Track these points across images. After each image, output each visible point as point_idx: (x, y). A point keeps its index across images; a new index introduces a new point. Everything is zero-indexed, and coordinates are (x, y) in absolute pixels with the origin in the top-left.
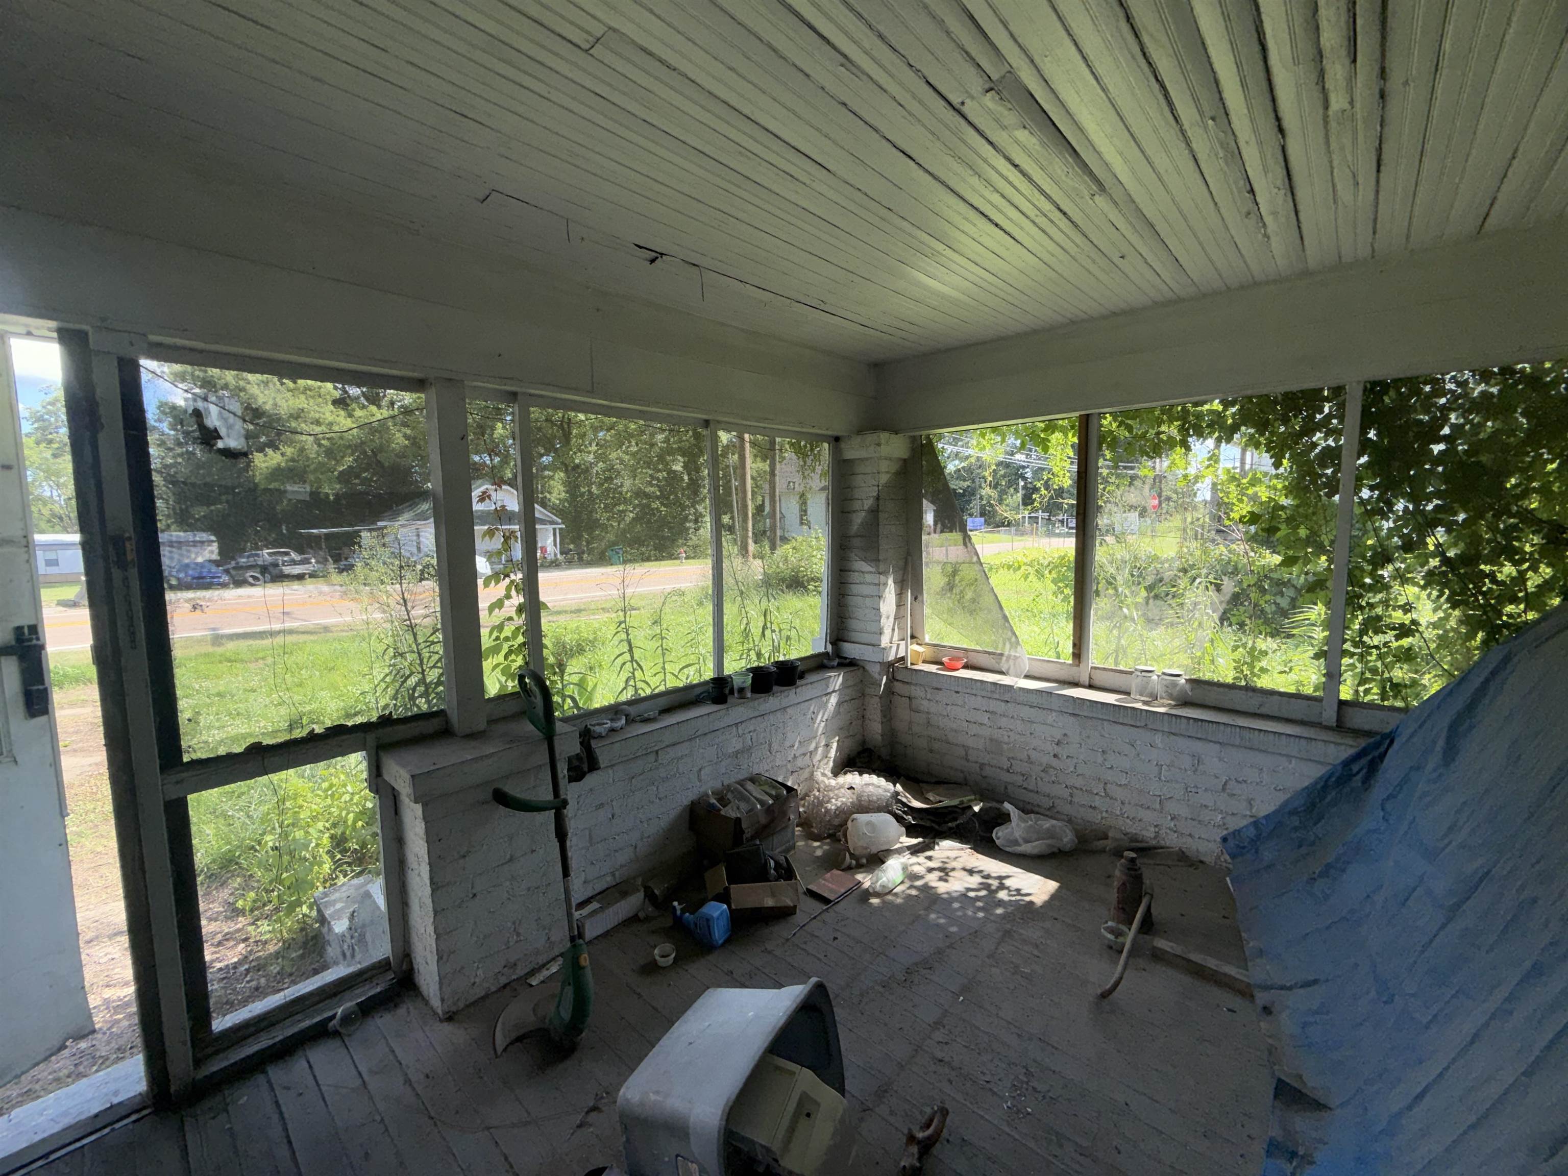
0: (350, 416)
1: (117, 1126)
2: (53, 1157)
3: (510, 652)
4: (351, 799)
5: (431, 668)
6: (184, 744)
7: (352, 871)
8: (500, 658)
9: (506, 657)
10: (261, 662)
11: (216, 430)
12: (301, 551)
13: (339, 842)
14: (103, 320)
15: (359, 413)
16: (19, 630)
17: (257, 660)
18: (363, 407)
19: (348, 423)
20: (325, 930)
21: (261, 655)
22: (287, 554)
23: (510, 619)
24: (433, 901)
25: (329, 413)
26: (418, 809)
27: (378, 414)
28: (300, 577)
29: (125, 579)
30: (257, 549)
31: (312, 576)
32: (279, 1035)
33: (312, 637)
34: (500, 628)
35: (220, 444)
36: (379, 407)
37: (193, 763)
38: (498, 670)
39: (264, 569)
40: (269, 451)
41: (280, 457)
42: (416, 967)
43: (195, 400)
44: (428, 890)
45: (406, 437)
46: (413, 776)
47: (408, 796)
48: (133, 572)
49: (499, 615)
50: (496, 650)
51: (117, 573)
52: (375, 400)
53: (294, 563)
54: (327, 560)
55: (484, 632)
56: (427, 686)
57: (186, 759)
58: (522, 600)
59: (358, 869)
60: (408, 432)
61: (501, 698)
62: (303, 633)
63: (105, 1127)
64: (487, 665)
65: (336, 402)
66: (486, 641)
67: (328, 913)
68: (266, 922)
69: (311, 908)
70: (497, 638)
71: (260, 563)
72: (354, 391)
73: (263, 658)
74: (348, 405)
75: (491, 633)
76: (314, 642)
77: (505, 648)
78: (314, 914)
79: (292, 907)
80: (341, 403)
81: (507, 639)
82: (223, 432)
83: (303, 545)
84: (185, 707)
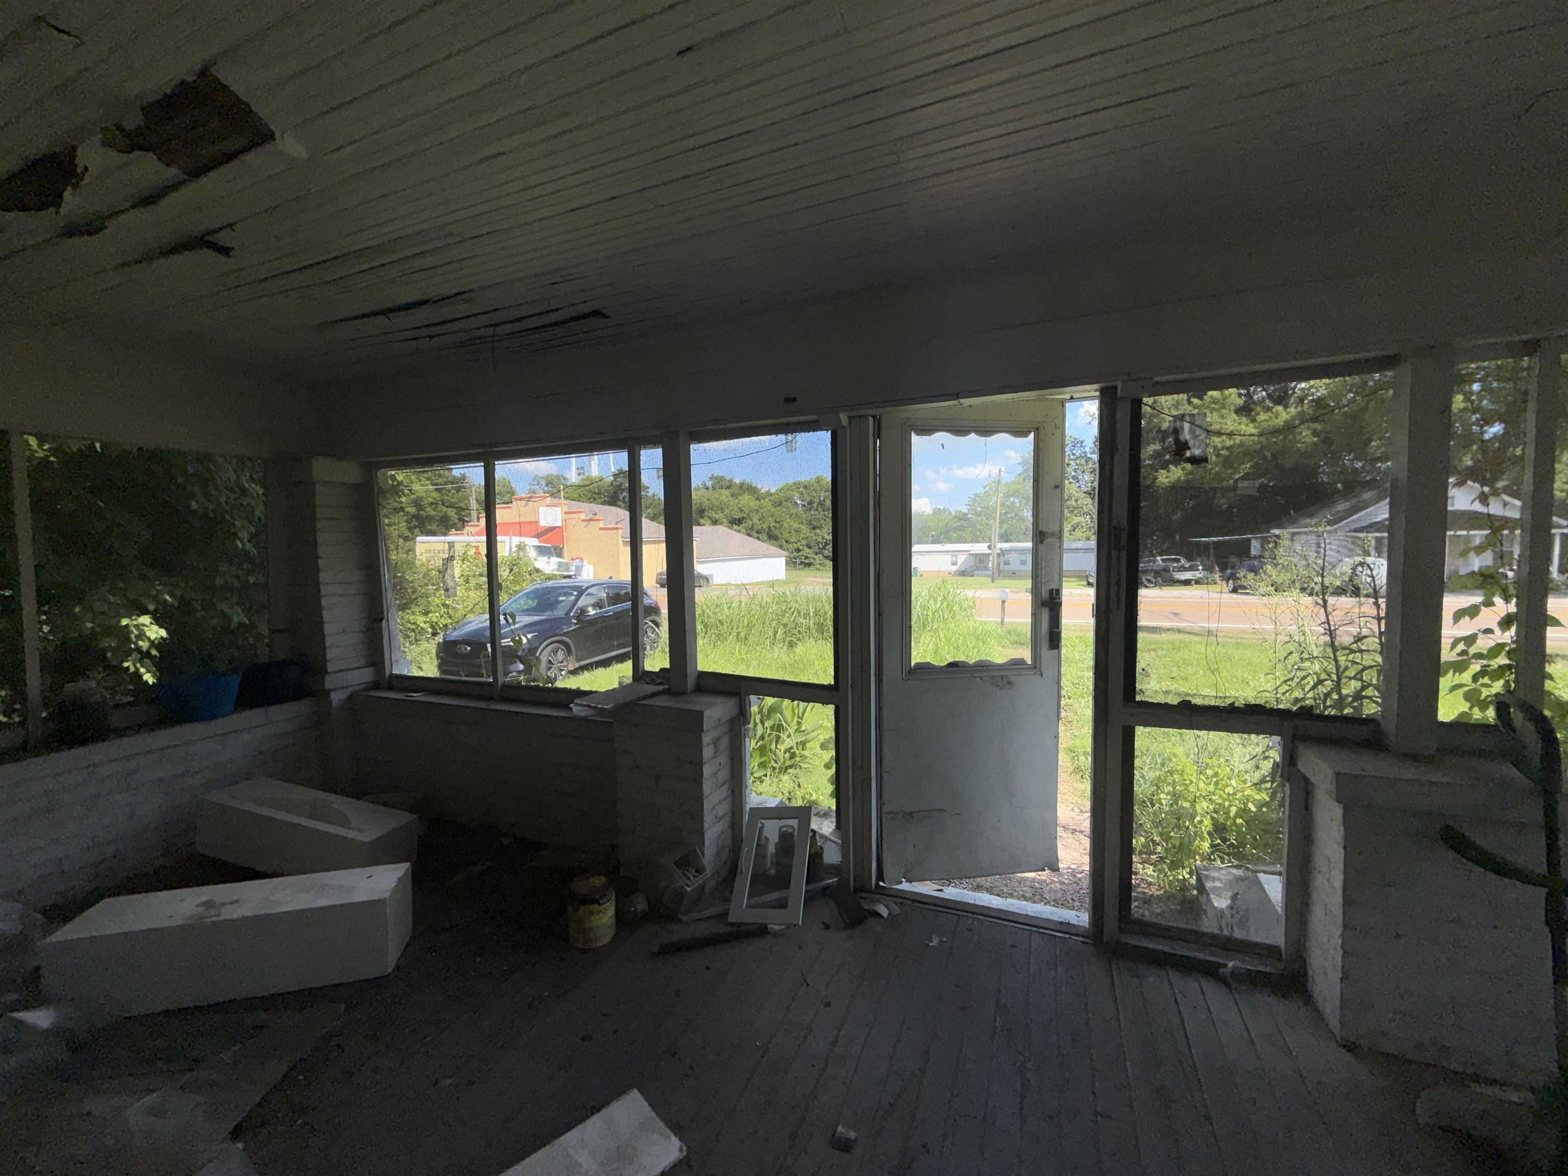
0: (1254, 420)
1: (1074, 937)
2: (1041, 930)
3: (1483, 673)
4: (1235, 794)
5: (1350, 678)
6: (1138, 686)
7: (1230, 861)
8: (1466, 677)
9: (1475, 678)
10: (1153, 653)
11: (1186, 443)
12: (1189, 558)
13: (1219, 829)
14: (1129, 374)
15: (1263, 416)
16: (1051, 590)
17: (1149, 651)
18: (1269, 409)
19: (1251, 429)
20: (1203, 899)
21: (1153, 647)
22: (1178, 561)
23: (1489, 631)
24: (1344, 915)
25: (1232, 422)
26: (1337, 811)
27: (1283, 415)
28: (1187, 583)
29: (1119, 558)
30: (1154, 556)
31: (1198, 582)
32: (1180, 950)
33: (1197, 638)
34: (1470, 640)
35: (1188, 454)
36: (1286, 407)
37: (1142, 703)
38: (1461, 691)
39: (1157, 573)
40: (1172, 467)
41: (1180, 471)
42: (1310, 973)
43: (1175, 421)
44: (1338, 899)
45: (1315, 433)
46: (1338, 774)
47: (1329, 793)
48: (1124, 554)
49: (1466, 627)
50: (1460, 667)
51: (1114, 554)
52: (1281, 399)
53: (1183, 569)
54: (1213, 567)
55: (1446, 643)
56: (1342, 698)
57: (1138, 698)
58: (1512, 608)
59: (1236, 863)
60: (1318, 426)
61: (1460, 726)
62: (1189, 633)
63: (1066, 933)
64: (1445, 682)
65: (1239, 411)
66: (1447, 655)
67: (1208, 885)
68: (1152, 868)
69: (1191, 873)
70: (1464, 653)
71: (1155, 568)
72: (1260, 394)
73: (1154, 650)
74: (1251, 410)
75: (1454, 646)
76: (1197, 642)
77: (1476, 667)
78: (1193, 881)
79: (1174, 866)
80: (1245, 410)
81: (1479, 656)
82: (1191, 443)
83: (1193, 553)
84: (1143, 659)
